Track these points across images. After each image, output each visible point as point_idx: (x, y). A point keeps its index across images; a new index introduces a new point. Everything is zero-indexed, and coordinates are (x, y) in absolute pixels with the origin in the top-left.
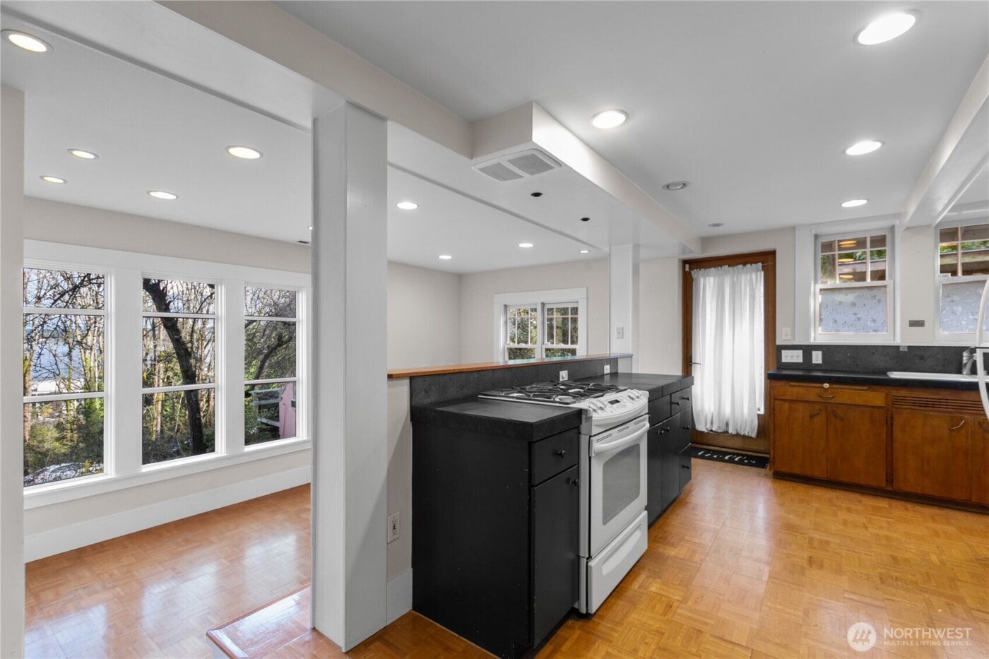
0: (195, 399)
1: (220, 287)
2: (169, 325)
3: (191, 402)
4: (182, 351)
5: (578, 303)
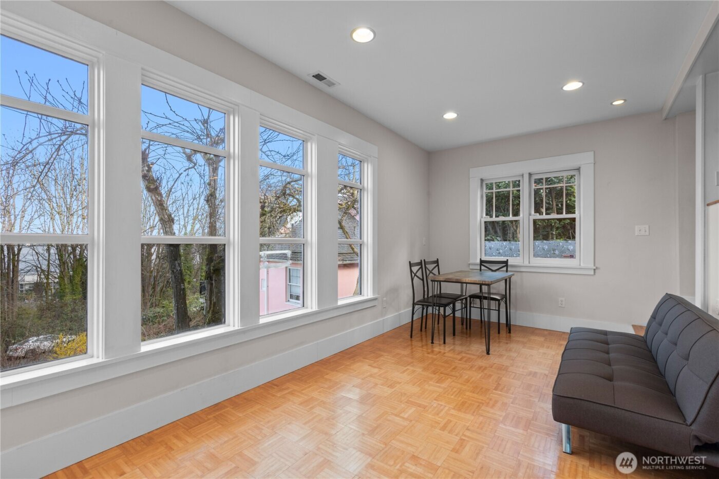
0: (179, 268)
1: (232, 118)
2: (152, 187)
3: (175, 271)
4: (166, 216)
5: (578, 169)
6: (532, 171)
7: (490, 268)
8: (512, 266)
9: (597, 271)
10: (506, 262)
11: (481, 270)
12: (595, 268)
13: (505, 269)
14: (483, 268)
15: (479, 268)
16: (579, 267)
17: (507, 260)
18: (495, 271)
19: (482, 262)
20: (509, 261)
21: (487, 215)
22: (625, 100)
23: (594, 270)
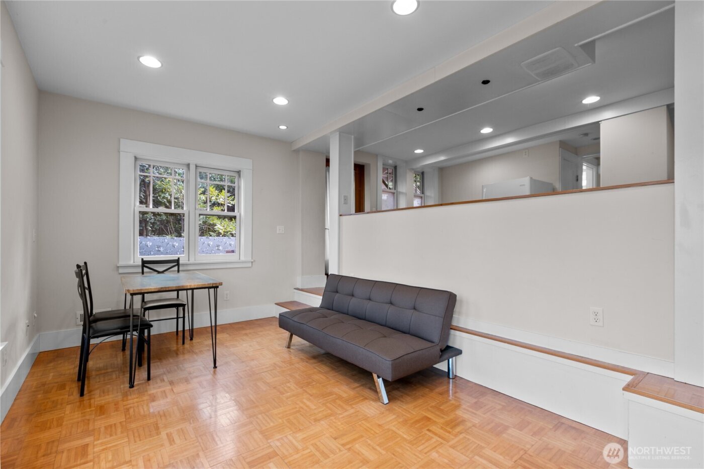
5: (239, 172)
6: (199, 163)
7: (155, 269)
8: (183, 265)
9: (253, 263)
10: (177, 262)
11: (143, 273)
12: (253, 261)
13: (176, 268)
14: (146, 270)
15: (141, 271)
16: (239, 261)
17: (179, 258)
18: (163, 272)
19: (144, 263)
20: (180, 260)
21: (141, 202)
22: (287, 127)
23: (252, 262)
